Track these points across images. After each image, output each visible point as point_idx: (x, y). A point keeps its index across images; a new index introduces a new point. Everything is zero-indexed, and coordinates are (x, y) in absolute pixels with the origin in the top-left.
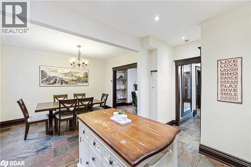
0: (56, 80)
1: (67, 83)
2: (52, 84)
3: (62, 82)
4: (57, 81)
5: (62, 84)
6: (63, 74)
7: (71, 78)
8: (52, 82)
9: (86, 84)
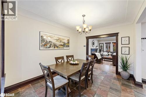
0: (51, 44)
1: (57, 47)
2: (48, 48)
3: (55, 46)
4: (52, 46)
5: (55, 48)
6: (55, 40)
7: (60, 43)
8: (48, 46)
9: (68, 48)
